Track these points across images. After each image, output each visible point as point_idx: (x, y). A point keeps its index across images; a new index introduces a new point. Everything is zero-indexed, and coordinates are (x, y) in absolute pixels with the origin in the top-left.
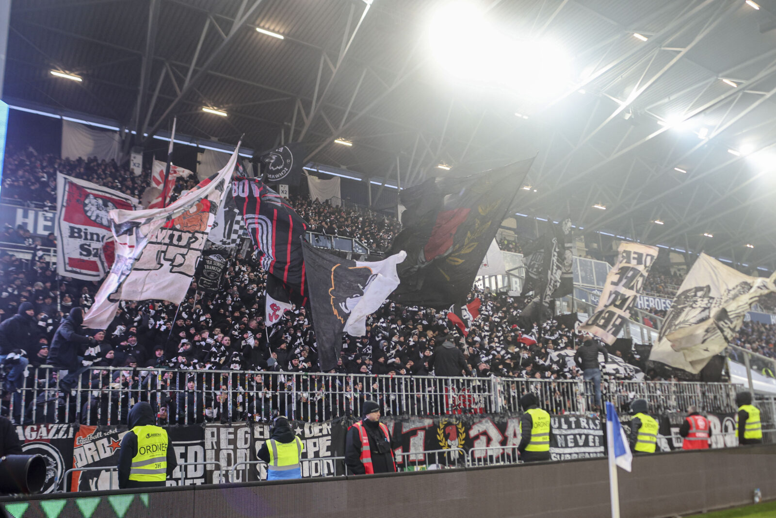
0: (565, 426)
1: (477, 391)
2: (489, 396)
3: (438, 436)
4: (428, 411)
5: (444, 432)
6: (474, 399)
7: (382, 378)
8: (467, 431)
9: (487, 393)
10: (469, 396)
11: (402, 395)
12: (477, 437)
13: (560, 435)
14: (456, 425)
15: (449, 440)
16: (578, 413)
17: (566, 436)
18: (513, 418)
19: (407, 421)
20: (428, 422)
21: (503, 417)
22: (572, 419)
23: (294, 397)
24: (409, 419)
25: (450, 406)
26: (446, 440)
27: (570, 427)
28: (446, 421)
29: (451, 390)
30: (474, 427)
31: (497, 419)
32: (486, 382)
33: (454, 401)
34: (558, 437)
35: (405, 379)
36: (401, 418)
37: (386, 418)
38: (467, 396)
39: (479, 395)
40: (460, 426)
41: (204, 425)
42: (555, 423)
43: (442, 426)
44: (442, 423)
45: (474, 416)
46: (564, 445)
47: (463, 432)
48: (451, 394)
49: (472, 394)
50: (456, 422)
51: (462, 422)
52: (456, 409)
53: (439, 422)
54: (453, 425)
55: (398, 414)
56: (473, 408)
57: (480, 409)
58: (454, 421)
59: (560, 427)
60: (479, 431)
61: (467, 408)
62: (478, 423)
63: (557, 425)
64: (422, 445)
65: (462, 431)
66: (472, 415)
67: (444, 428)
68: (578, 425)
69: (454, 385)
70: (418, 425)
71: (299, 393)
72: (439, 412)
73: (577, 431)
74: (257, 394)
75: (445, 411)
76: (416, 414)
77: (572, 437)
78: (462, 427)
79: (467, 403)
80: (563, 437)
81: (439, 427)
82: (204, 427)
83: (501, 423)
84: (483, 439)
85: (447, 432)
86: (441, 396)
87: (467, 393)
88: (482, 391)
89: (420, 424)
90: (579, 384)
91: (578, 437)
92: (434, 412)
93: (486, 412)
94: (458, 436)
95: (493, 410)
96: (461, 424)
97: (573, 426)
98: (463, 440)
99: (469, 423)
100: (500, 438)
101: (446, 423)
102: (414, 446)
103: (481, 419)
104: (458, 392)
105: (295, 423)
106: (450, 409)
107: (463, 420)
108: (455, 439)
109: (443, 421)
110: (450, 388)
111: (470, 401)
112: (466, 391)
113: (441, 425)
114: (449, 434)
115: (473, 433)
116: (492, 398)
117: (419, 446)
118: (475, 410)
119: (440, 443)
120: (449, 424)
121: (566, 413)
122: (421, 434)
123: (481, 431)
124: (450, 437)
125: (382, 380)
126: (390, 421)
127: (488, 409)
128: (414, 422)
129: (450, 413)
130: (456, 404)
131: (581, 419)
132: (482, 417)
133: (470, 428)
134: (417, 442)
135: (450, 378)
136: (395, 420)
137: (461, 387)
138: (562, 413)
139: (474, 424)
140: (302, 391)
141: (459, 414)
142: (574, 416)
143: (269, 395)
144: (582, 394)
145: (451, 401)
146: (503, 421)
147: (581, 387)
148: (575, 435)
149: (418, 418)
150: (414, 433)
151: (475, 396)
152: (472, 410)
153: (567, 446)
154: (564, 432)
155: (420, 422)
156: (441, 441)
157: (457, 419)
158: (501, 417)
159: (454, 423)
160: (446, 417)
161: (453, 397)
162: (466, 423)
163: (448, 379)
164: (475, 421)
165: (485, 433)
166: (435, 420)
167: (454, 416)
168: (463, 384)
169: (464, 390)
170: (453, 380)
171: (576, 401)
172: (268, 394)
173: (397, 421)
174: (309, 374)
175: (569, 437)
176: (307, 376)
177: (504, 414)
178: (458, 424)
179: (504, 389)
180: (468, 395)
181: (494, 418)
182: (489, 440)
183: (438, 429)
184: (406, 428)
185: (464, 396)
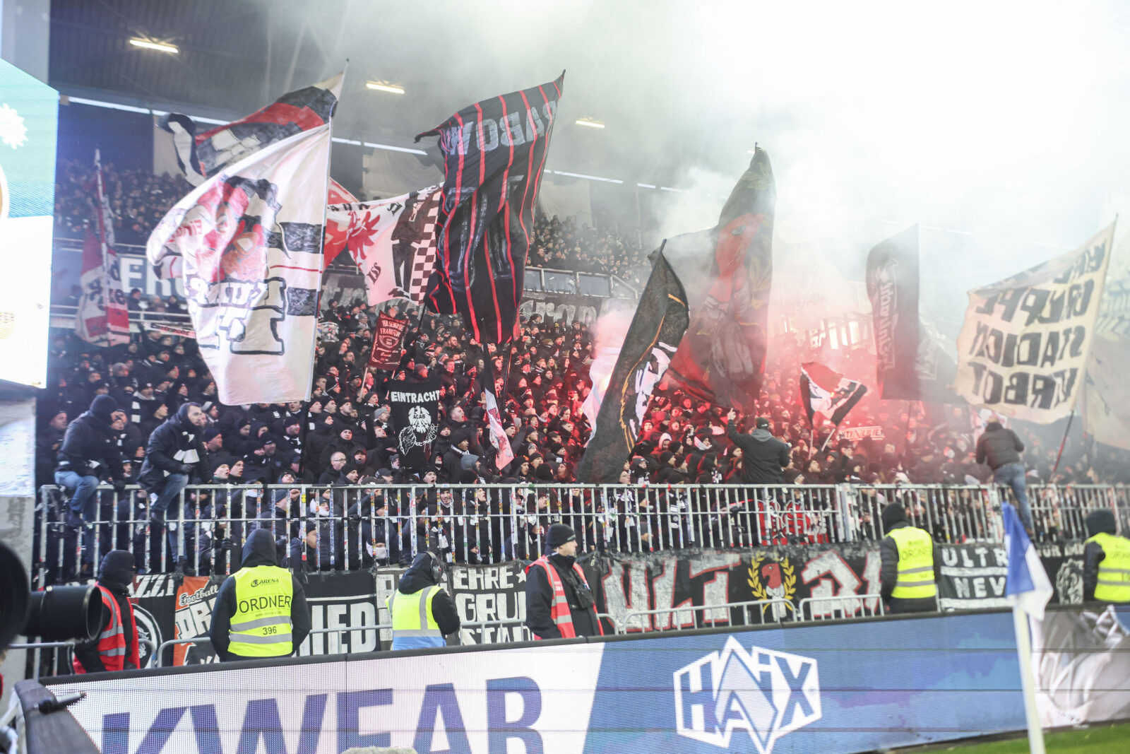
0: (968, 563)
1: (812, 507)
2: (834, 515)
3: (749, 581)
4: (732, 541)
5: (760, 575)
6: (807, 518)
7: (655, 489)
8: (798, 571)
9: (829, 510)
10: (800, 515)
11: (688, 515)
12: (815, 582)
13: (961, 578)
14: (779, 562)
15: (768, 588)
16: (990, 541)
17: (971, 579)
18: (876, 550)
19: (697, 557)
20: (731, 559)
21: (859, 549)
22: (981, 552)
23: (514, 522)
24: (700, 553)
25: (768, 532)
26: (764, 587)
27: (977, 564)
28: (762, 557)
29: (768, 507)
30: (809, 565)
31: (848, 552)
32: (828, 491)
33: (774, 524)
34: (957, 581)
35: (692, 489)
36: (687, 554)
37: (662, 553)
38: (795, 516)
39: (816, 514)
40: (786, 564)
41: (375, 569)
42: (950, 558)
43: (755, 565)
44: (755, 560)
45: (809, 547)
46: (968, 595)
47: (792, 575)
48: (769, 512)
49: (804, 511)
50: (780, 558)
51: (789, 558)
52: (779, 537)
53: (750, 559)
54: (774, 562)
55: (682, 547)
56: (806, 535)
57: (820, 536)
58: (774, 556)
59: (960, 564)
60: (818, 571)
61: (797, 535)
62: (815, 559)
63: (955, 560)
64: (725, 595)
65: (789, 572)
66: (805, 547)
67: (759, 569)
68: (992, 561)
69: (772, 499)
70: (716, 563)
71: (522, 517)
72: (751, 542)
73: (990, 571)
74: (456, 519)
75: (760, 541)
76: (712, 545)
77: (982, 580)
78: (789, 566)
79: (797, 527)
80: (965, 581)
81: (751, 567)
82: (374, 574)
83: (854, 558)
84: (827, 584)
85: (764, 575)
86: (753, 517)
87: (795, 510)
88: (821, 507)
89: (720, 561)
90: (990, 492)
91: (992, 581)
92: (741, 541)
93: (829, 540)
94: (783, 581)
95: (841, 538)
96: (787, 560)
97: (983, 562)
98: (793, 587)
99: (802, 559)
100: (856, 583)
101: (761, 559)
102: (711, 598)
103: (820, 553)
104: (782, 509)
105: (517, 564)
106: (768, 537)
107: (790, 554)
108: (778, 586)
109: (757, 556)
110: (767, 503)
111: (800, 523)
112: (794, 507)
113: (753, 563)
114: (768, 577)
115: (808, 575)
116: (839, 518)
117: (719, 597)
118: (811, 538)
119: (754, 593)
120: (767, 561)
121: (970, 541)
122: (722, 579)
123: (822, 572)
124: (771, 581)
125: (654, 492)
126: (670, 558)
127: (833, 535)
128: (708, 558)
129: (769, 543)
130: (778, 528)
131: (997, 551)
132: (823, 549)
133: (804, 567)
134: (715, 592)
135: (766, 487)
136: (678, 555)
137: (784, 501)
138: (961, 541)
139: (809, 560)
140: (526, 514)
141: (783, 544)
142: (982, 545)
143: (475, 520)
144: (996, 509)
145: (769, 525)
146: (859, 555)
147: (993, 497)
148: (987, 578)
149: (715, 552)
150: (709, 576)
151: (809, 515)
152: (806, 539)
153: (973, 596)
154: (968, 573)
155: (719, 559)
156: (754, 590)
157: (781, 554)
158: (854, 549)
159: (776, 559)
160: (762, 550)
161: (772, 517)
162: (795, 558)
163: (763, 489)
164: (811, 555)
165: (828, 576)
166: (745, 555)
167: (775, 548)
168: (789, 495)
169: (790, 506)
170: (770, 490)
171: (987, 521)
172: (473, 519)
173: (681, 558)
174: (536, 486)
175: (976, 582)
176: (533, 489)
177: (860, 544)
178: (783, 562)
179: (858, 502)
180: (797, 514)
181: (842, 550)
182: (837, 587)
183: (750, 570)
184: (697, 568)
185: (791, 516)
